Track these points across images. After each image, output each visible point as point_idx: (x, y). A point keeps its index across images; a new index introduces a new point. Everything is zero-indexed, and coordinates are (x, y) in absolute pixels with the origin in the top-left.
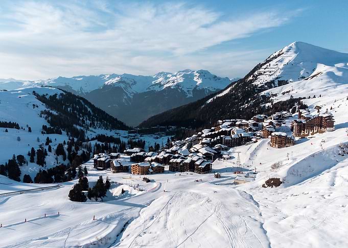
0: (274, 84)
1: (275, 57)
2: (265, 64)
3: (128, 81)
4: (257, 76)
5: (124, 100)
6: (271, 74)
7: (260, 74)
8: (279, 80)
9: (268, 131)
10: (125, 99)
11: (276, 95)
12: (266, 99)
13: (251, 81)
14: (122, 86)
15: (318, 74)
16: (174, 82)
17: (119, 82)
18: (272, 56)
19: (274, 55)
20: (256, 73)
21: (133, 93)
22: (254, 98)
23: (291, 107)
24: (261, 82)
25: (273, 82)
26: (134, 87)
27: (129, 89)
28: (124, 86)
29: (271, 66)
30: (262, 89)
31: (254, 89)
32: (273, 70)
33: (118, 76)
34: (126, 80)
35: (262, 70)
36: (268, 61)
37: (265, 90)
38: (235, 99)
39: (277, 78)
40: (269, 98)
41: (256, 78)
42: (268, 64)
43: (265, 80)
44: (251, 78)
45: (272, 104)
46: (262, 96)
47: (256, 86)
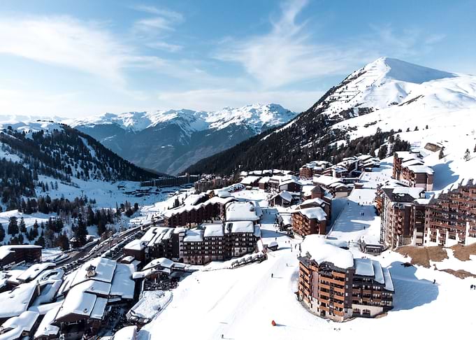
0: (353, 113)
1: (355, 78)
2: (340, 87)
3: (187, 118)
4: (329, 102)
5: (180, 140)
6: (348, 99)
7: (334, 100)
8: (360, 107)
9: (305, 217)
10: (182, 138)
11: (355, 129)
12: (340, 134)
13: (321, 110)
14: (179, 123)
15: (417, 98)
16: (239, 118)
17: (175, 119)
18: (350, 77)
19: (354, 75)
20: (328, 99)
21: (191, 131)
22: (323, 133)
23: (377, 147)
24: (334, 110)
25: (351, 110)
26: (192, 124)
27: (187, 127)
28: (181, 123)
29: (349, 89)
30: (336, 120)
31: (323, 121)
32: (352, 94)
33: (174, 112)
34: (183, 116)
35: (336, 95)
36: (344, 83)
37: (340, 121)
38: (296, 135)
39: (358, 105)
40: (345, 132)
41: (327, 105)
42: (345, 87)
43: (339, 109)
44: (320, 106)
45: (348, 142)
46: (334, 130)
47: (326, 117)
